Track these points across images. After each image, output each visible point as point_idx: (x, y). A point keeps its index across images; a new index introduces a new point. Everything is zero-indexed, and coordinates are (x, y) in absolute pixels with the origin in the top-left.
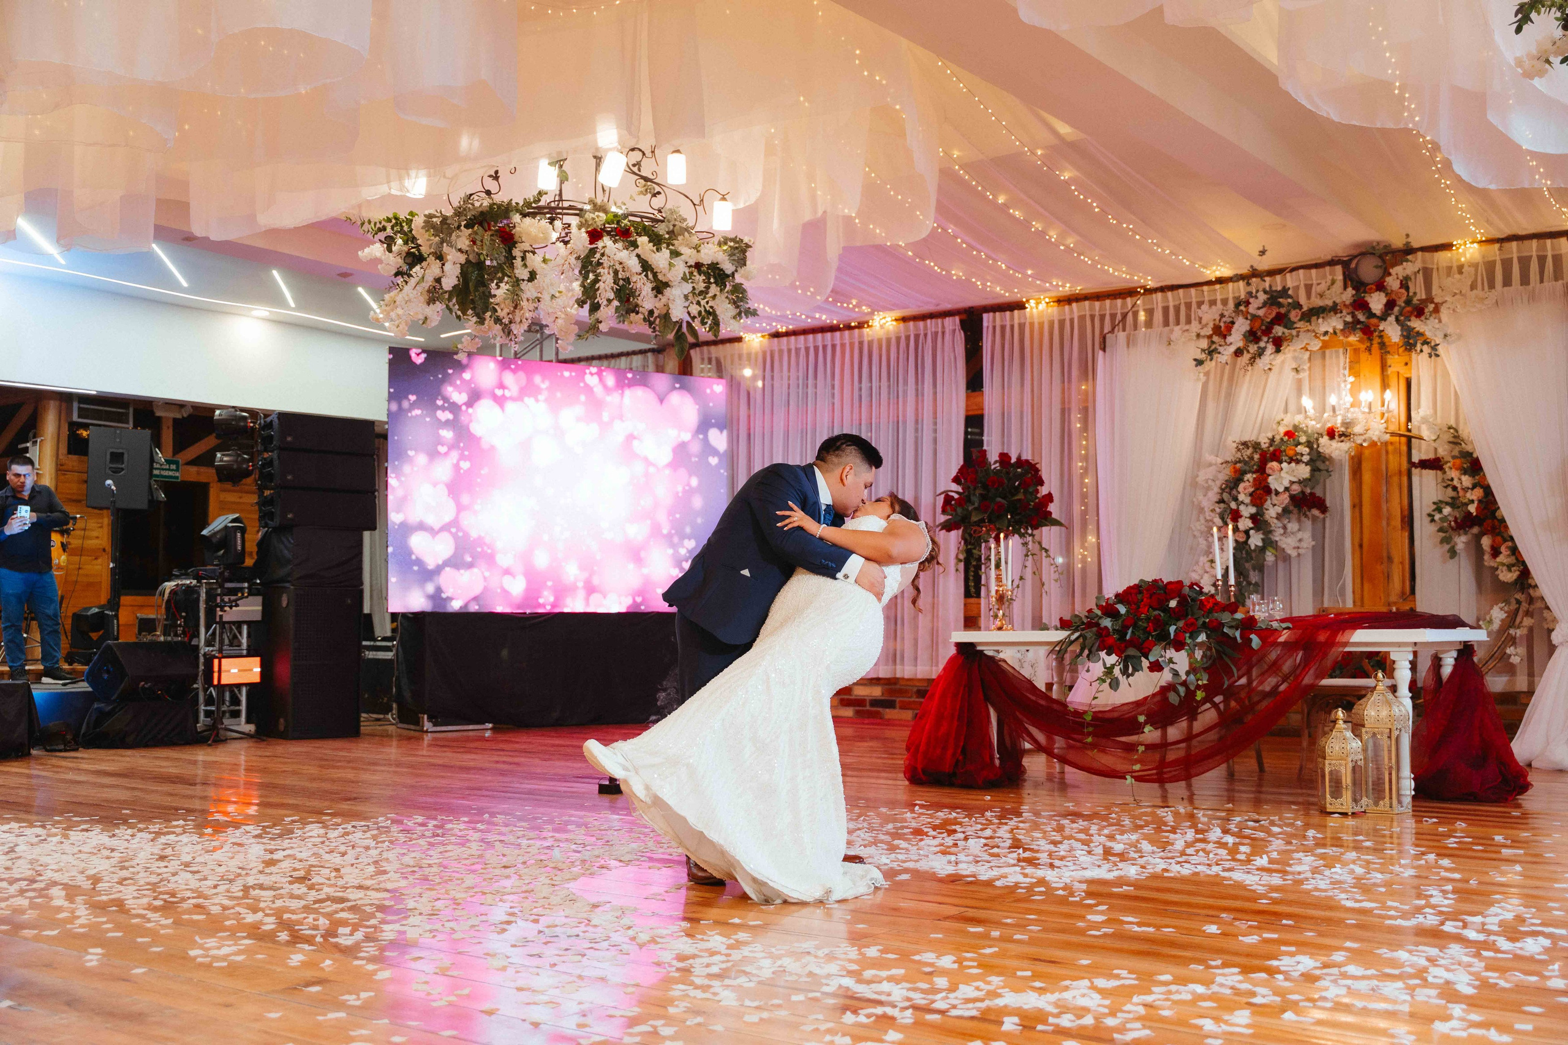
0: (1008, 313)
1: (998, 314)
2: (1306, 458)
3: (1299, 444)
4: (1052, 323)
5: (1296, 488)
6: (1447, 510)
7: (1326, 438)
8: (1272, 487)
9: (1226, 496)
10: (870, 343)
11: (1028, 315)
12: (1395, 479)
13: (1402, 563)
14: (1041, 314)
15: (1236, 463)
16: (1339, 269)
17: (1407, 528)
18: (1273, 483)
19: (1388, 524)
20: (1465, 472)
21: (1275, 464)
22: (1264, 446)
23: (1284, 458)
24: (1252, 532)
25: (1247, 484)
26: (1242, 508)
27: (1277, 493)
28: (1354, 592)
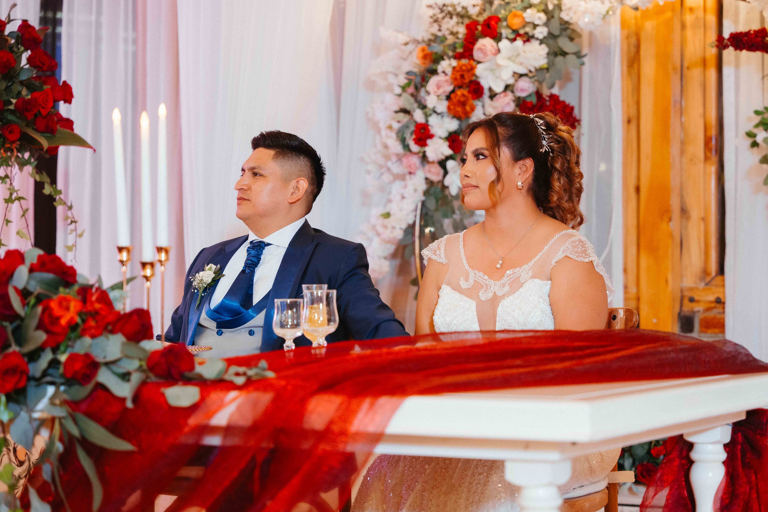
2: (541, 32)
3: (529, 6)
5: (525, 85)
8: (485, 83)
9: (407, 101)
12: (695, 74)
13: (704, 219)
15: (429, 43)
17: (714, 158)
18: (486, 76)
19: (682, 152)
21: (488, 42)
22: (473, 12)
23: (505, 32)
24: (450, 164)
25: (442, 78)
26: (433, 121)
27: (492, 94)
28: (625, 270)
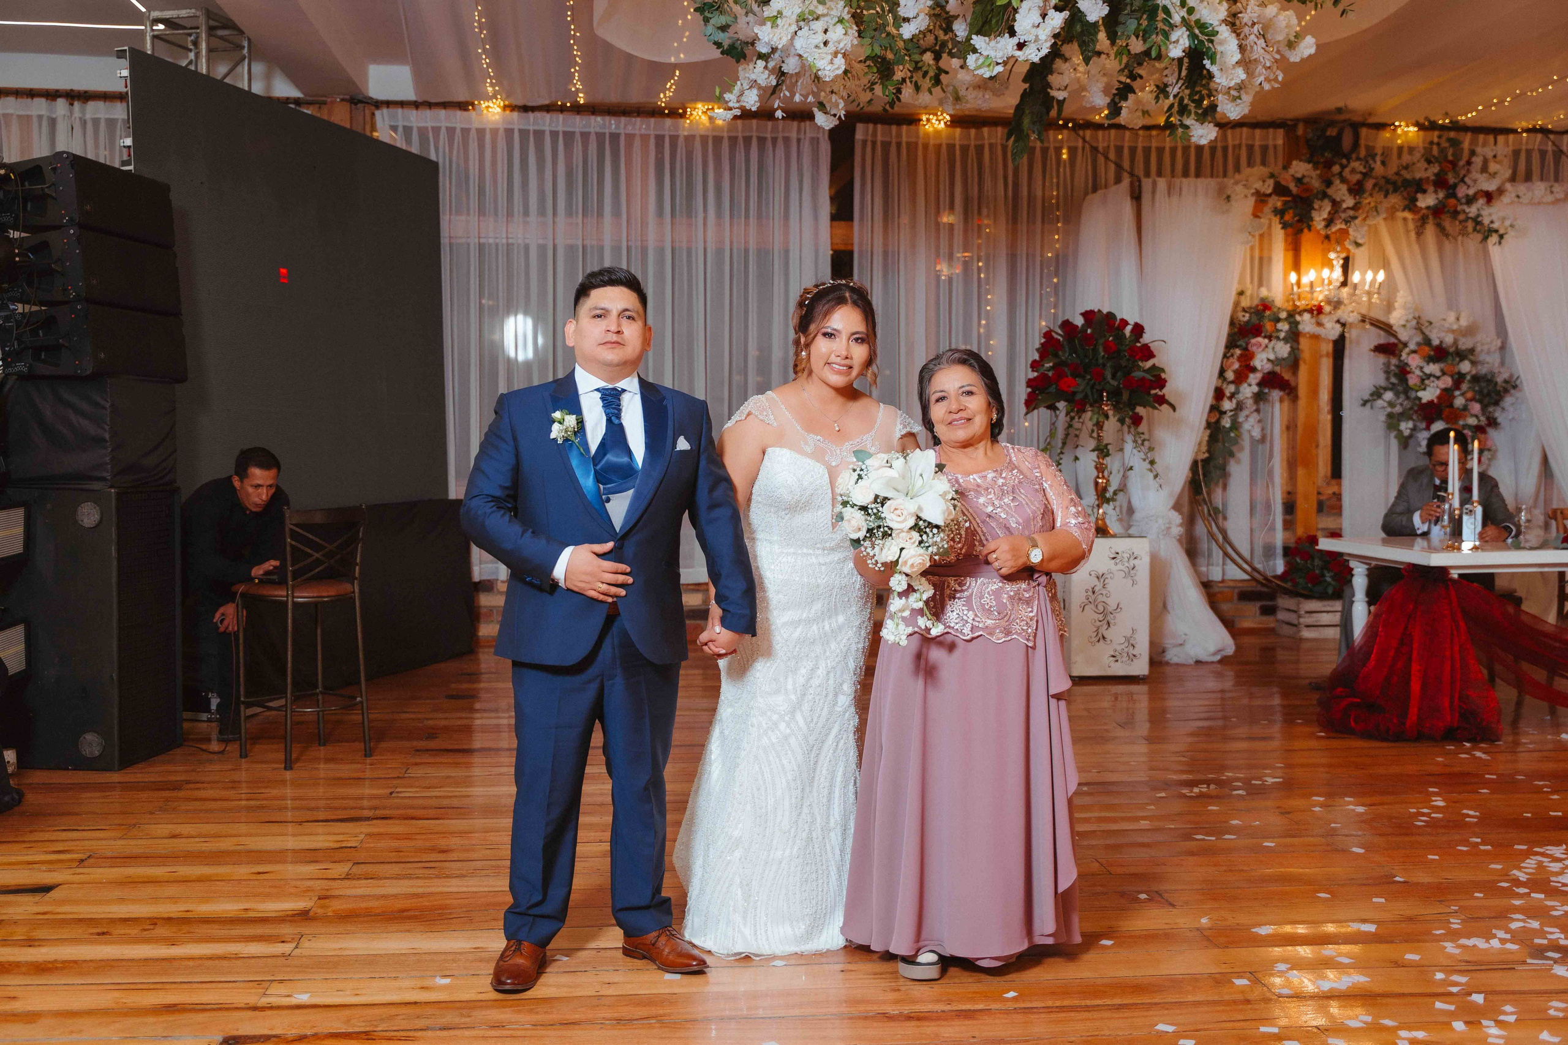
0: (894, 128)
1: (879, 126)
2: (1282, 335)
3: (1278, 320)
4: (951, 147)
5: (1268, 367)
6: (1389, 395)
7: (1307, 316)
8: (1253, 364)
10: (689, 139)
11: (921, 132)
12: (1324, 361)
13: (1326, 447)
14: (937, 132)
16: (1280, 132)
17: (1331, 411)
18: (1262, 361)
20: (1430, 360)
21: (1260, 339)
22: (1242, 320)
23: (1265, 334)
25: (1231, 360)
26: (1224, 386)
27: (1253, 370)
28: (1281, 476)
